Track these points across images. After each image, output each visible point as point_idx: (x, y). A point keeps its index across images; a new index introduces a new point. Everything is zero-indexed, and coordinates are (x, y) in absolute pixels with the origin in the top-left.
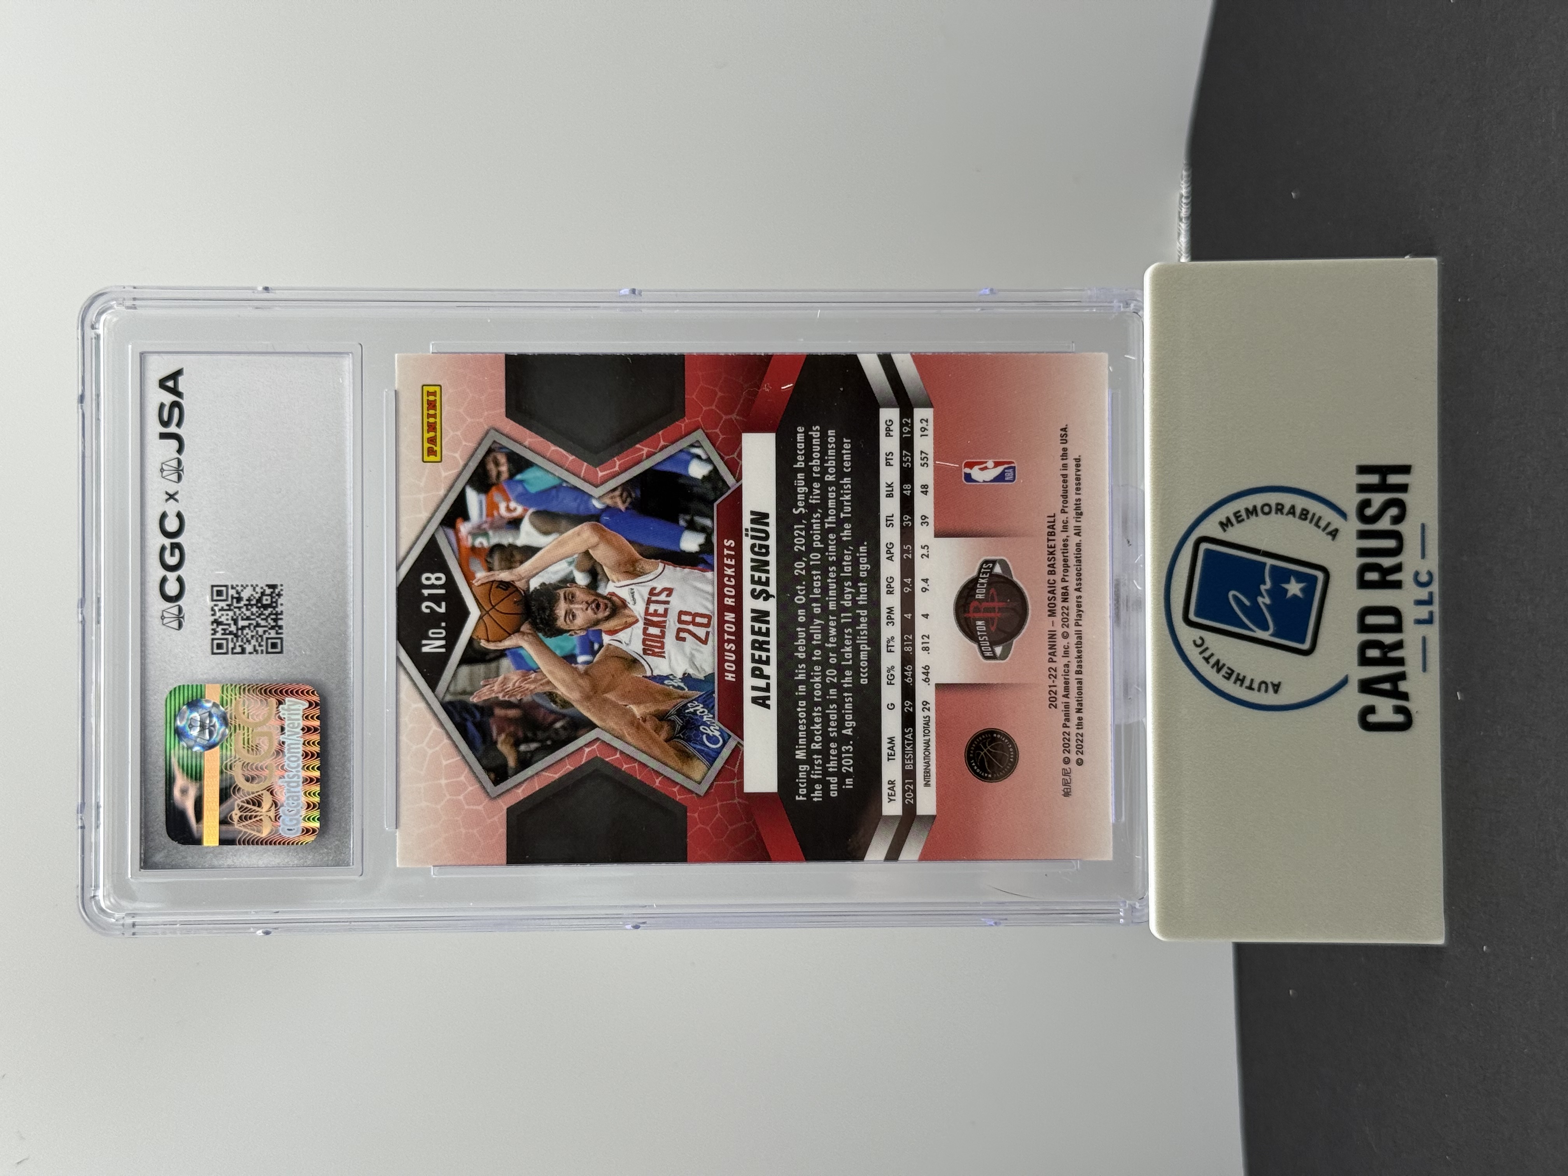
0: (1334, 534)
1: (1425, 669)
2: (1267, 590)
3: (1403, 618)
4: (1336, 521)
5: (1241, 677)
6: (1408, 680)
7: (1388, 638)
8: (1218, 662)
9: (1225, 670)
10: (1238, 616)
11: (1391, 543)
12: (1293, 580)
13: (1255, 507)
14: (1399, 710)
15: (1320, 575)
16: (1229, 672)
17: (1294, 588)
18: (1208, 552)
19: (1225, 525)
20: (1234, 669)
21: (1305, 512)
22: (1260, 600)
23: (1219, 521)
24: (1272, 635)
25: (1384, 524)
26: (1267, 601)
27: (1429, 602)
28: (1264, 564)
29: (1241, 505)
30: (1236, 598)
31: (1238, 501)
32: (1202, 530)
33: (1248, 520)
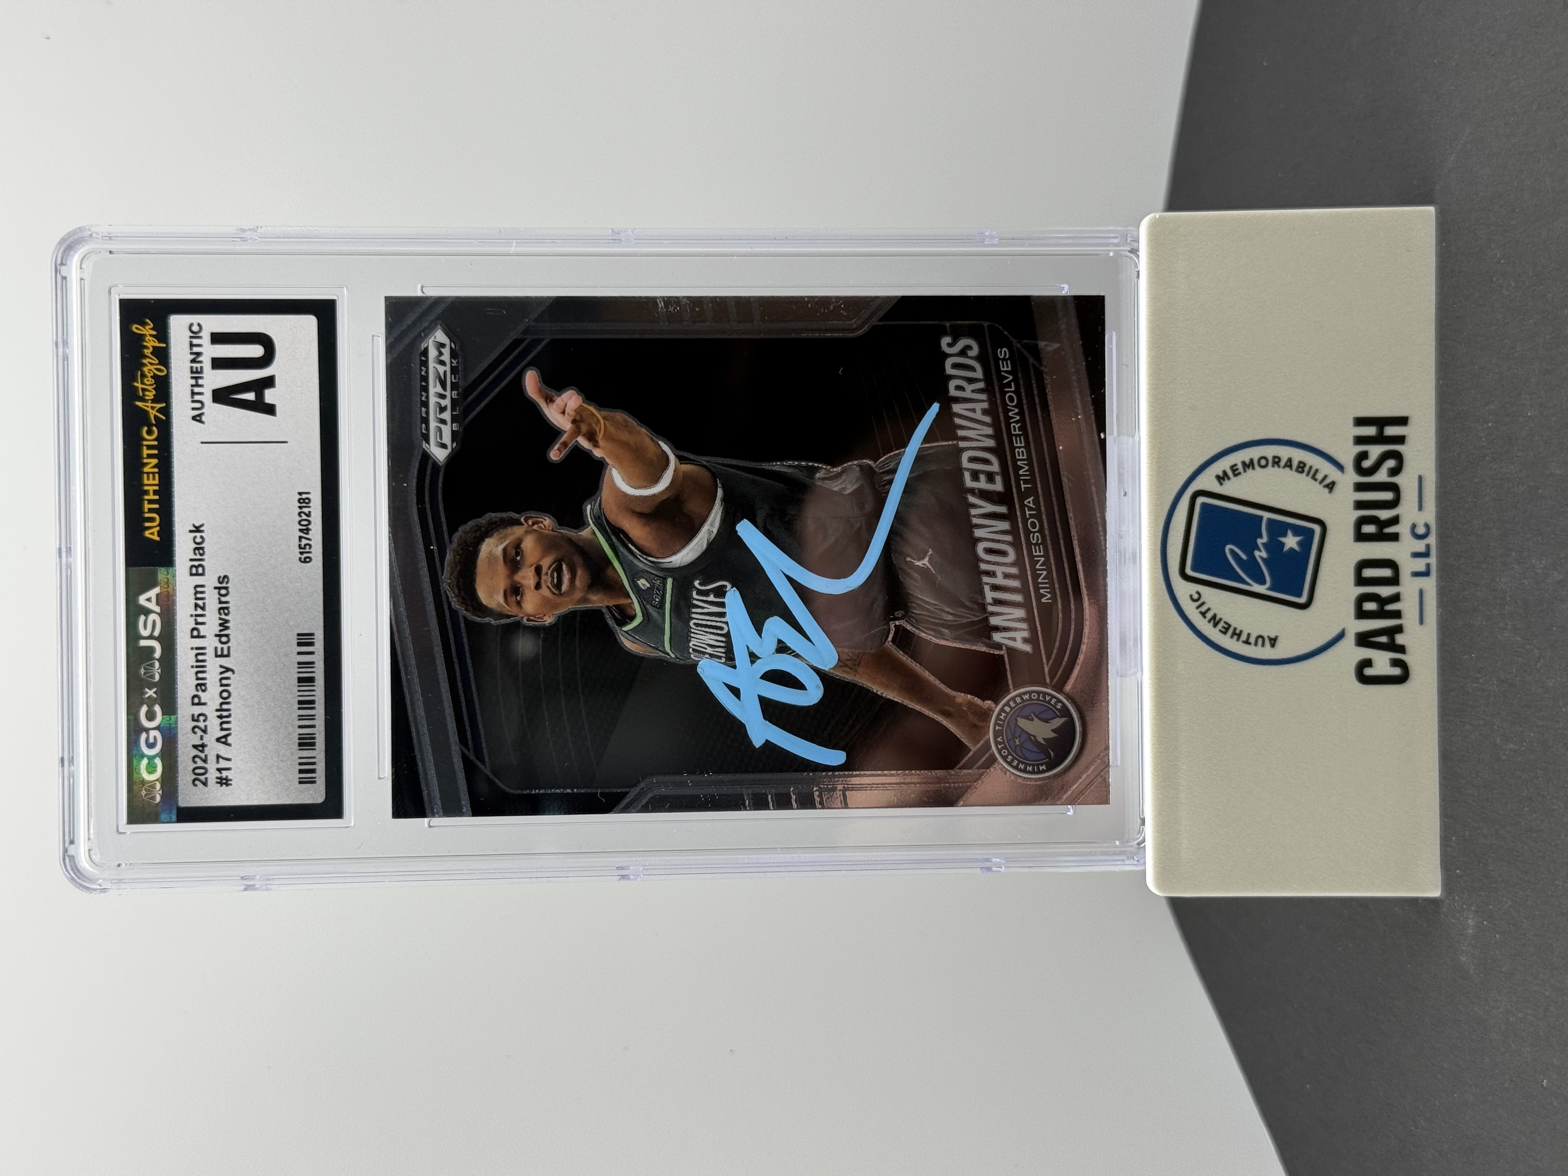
0: (1331, 486)
1: (1421, 622)
2: (1263, 544)
3: (1400, 571)
4: (1333, 473)
5: (1238, 632)
6: (1404, 632)
7: (1385, 591)
8: (1214, 617)
9: (1222, 624)
10: (1234, 569)
11: (1388, 496)
12: (1290, 533)
13: (1252, 461)
14: (1396, 663)
15: (1317, 529)
16: (1226, 626)
17: (1291, 542)
18: (1204, 505)
19: (1222, 478)
20: (1230, 623)
21: (1301, 465)
22: (1257, 553)
23: (1215, 474)
24: (1270, 589)
25: (1381, 476)
26: (1264, 554)
27: (1426, 554)
28: (1261, 518)
29: (1237, 458)
30: (1232, 552)
31: (1235, 454)
32: (1200, 484)
33: (1244, 474)
